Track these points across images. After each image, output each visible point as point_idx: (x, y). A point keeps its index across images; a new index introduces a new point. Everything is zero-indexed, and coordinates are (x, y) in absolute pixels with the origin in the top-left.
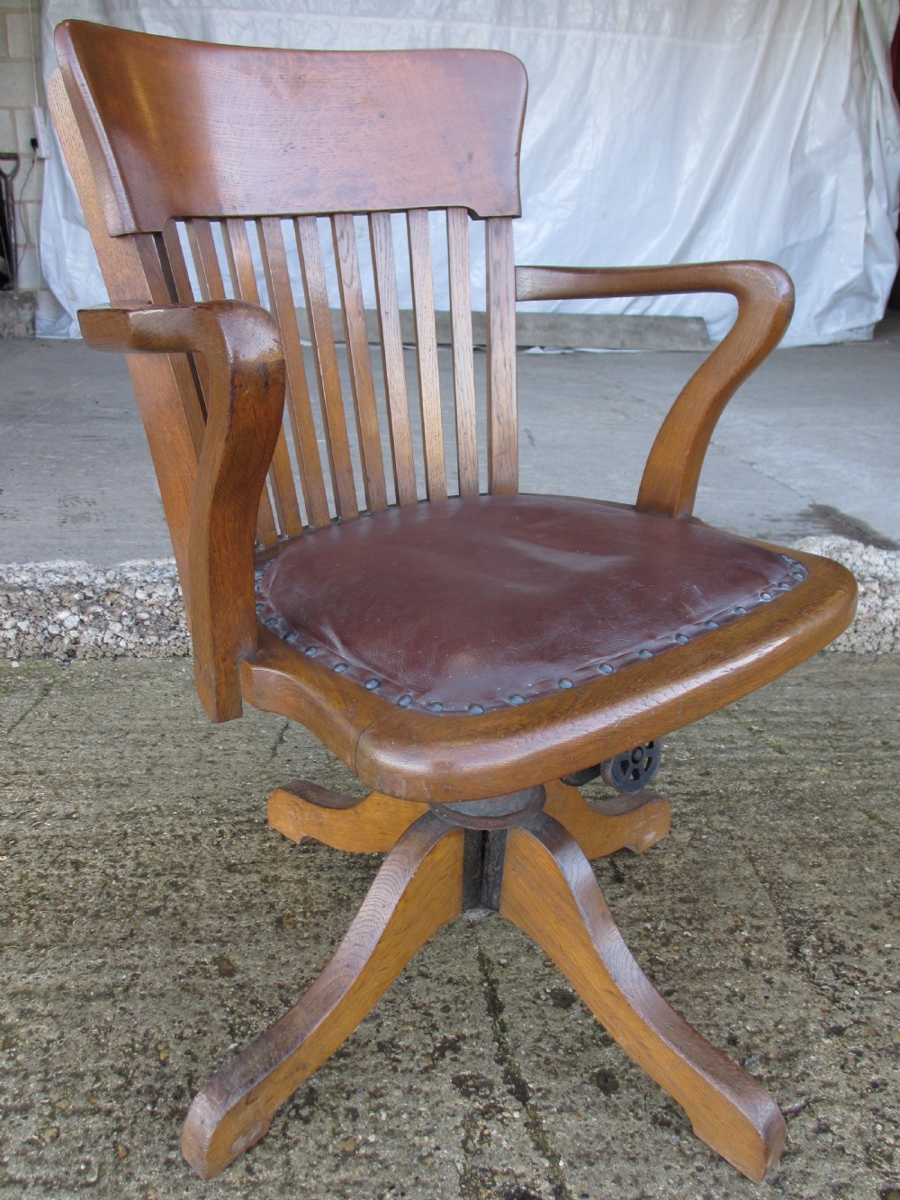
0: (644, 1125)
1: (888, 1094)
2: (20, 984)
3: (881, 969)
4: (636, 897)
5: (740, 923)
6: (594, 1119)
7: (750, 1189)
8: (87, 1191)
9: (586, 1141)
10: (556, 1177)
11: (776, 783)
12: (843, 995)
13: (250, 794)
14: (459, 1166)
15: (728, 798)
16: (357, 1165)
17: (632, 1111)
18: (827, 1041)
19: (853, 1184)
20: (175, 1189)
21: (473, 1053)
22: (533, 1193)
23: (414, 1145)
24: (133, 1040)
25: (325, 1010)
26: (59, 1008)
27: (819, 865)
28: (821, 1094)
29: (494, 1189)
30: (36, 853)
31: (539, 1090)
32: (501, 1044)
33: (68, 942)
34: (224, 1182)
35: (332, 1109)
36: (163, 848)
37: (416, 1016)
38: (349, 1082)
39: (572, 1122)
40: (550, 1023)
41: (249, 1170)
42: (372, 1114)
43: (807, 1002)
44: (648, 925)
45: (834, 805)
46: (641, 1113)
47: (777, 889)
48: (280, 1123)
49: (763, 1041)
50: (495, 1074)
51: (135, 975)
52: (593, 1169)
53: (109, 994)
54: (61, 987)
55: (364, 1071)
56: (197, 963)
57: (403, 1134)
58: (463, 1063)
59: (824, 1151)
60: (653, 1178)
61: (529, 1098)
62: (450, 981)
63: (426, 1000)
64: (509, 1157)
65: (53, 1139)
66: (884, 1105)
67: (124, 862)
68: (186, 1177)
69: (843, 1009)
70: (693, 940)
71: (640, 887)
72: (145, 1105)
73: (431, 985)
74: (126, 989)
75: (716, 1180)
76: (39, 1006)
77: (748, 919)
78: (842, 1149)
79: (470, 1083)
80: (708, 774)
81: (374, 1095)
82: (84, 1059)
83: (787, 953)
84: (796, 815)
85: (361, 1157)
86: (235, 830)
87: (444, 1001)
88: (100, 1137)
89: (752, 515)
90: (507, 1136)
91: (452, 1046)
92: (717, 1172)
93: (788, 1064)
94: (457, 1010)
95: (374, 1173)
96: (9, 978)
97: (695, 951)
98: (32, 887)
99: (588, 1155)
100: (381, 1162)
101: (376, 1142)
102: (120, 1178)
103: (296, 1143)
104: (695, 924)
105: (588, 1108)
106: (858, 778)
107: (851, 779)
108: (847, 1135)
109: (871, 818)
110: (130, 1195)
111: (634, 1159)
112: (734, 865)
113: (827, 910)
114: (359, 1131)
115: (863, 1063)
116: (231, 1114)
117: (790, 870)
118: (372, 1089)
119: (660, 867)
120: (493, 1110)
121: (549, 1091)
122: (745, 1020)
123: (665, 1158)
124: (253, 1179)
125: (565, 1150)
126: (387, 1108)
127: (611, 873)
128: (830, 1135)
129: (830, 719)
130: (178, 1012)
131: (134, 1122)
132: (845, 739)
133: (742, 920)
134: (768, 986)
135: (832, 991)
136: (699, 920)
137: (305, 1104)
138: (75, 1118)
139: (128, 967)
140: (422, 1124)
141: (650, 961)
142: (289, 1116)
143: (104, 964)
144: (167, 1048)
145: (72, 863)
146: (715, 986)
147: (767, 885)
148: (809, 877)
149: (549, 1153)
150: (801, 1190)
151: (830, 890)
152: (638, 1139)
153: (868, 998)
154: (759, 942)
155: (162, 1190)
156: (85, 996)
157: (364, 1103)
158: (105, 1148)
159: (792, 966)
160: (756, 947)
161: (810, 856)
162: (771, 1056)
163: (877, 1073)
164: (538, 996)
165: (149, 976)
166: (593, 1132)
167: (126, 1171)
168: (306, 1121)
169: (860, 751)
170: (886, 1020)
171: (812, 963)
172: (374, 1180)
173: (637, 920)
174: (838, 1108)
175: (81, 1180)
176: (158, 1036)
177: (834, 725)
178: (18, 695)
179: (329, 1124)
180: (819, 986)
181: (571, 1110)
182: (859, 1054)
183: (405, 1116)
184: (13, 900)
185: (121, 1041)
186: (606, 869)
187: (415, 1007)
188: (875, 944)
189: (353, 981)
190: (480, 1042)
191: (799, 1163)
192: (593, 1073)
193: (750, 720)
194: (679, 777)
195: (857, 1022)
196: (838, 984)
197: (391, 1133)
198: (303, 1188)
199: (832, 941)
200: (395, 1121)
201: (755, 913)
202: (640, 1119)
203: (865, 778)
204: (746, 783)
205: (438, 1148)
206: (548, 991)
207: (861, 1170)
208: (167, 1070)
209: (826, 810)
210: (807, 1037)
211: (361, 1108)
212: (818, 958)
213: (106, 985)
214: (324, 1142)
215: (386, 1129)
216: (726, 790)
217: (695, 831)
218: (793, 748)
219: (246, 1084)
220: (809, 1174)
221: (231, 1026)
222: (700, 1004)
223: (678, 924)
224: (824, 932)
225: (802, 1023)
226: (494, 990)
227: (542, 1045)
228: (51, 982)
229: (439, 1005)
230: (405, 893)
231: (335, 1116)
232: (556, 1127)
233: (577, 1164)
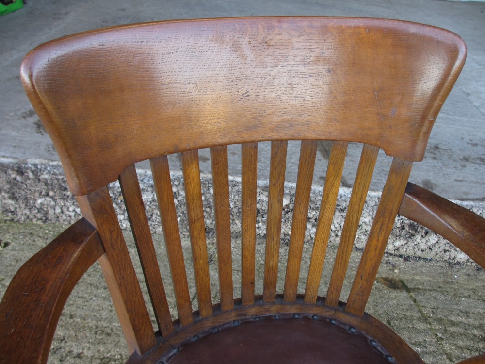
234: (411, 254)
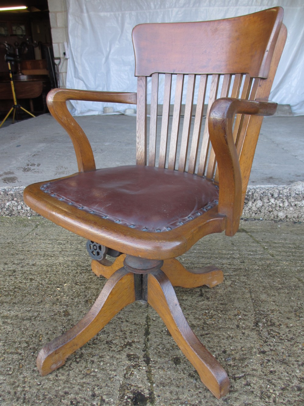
0: (185, 376)
1: (275, 375)
2: (5, 314)
3: (286, 333)
4: (206, 302)
5: (239, 313)
6: (169, 372)
7: (216, 401)
8: (8, 376)
9: (165, 379)
10: (151, 389)
11: (268, 267)
12: (269, 340)
13: (89, 261)
14: (121, 382)
15: (249, 271)
16: (89, 378)
17: (183, 371)
18: (258, 355)
19: (253, 404)
20: (33, 379)
21: (136, 347)
22: (142, 393)
23: (109, 374)
24: (33, 333)
25: (84, 328)
26: (14, 322)
27: (275, 296)
28: (251, 372)
29: (130, 390)
30: (20, 275)
31: (154, 361)
32: (146, 345)
33: (22, 302)
34: (48, 378)
35: (87, 360)
36: (58, 276)
37: (121, 334)
38: (94, 352)
39: (161, 372)
40: (164, 340)
41: (57, 376)
42: (98, 363)
43: (255, 341)
44: (207, 311)
45: (287, 275)
46: (185, 372)
47: (256, 302)
48: (69, 362)
49: (235, 353)
50: (141, 354)
51: (39, 314)
52: (164, 388)
53: (30, 319)
54: (17, 316)
55: (100, 349)
56: (58, 311)
57: (106, 370)
58: (132, 350)
59: (246, 392)
60: (183, 393)
61: (150, 363)
62: (135, 324)
63: (125, 329)
64: (138, 381)
65: (3, 360)
66: (272, 379)
67: (45, 280)
68: (37, 376)
69: (268, 345)
70: (221, 317)
71: (208, 298)
72: (31, 353)
73: (129, 325)
74: (35, 318)
75: (205, 397)
76: (9, 321)
77: (243, 312)
78: (253, 392)
79: (132, 356)
80: (244, 262)
81: (101, 357)
82: (17, 338)
83: (253, 325)
84: (272, 278)
85: (91, 376)
86: (81, 272)
87: (131, 330)
88: (16, 361)
89: (290, 174)
90: (139, 375)
91: (130, 344)
92: (206, 394)
93: (242, 362)
94: (135, 333)
95: (94, 381)
96: (3, 312)
97: (220, 321)
98: (17, 285)
99: (164, 384)
100: (97, 378)
101: (97, 371)
102: (18, 373)
103: (73, 369)
104: (223, 312)
105: (168, 368)
106: (299, 266)
107: (296, 267)
108: (256, 387)
109: (299, 280)
110: (20, 379)
111: (179, 387)
112: (244, 293)
113: (273, 311)
114: (93, 367)
115: (269, 364)
116: (50, 356)
117: (263, 297)
118: (100, 355)
119: (217, 292)
120: (137, 366)
121: (157, 362)
122: (231, 346)
123: (189, 388)
124: (57, 378)
125: (157, 381)
126: (103, 361)
127: (200, 293)
128: (250, 387)
129: (295, 246)
130: (48, 326)
131: (27, 358)
132: (298, 253)
133: (240, 312)
134: (243, 335)
135: (265, 338)
136: (225, 311)
137: (79, 357)
138: (10, 354)
139: (37, 311)
140: (113, 368)
141: (204, 323)
142: (73, 361)
143: (31, 310)
144: (42, 336)
145: (30, 279)
146: (224, 333)
147: (253, 301)
148: (269, 299)
149: (151, 381)
150: (234, 403)
151: (276, 304)
152: (182, 380)
153: (278, 342)
154: (244, 320)
155: (29, 378)
156: (23, 319)
157: (96, 359)
158: (16, 364)
159: (253, 329)
160: (243, 322)
161: (272, 292)
162: (237, 358)
163: (273, 368)
164: (162, 331)
165: (43, 314)
166: (168, 376)
167: (21, 372)
168: (78, 363)
169: (302, 257)
170: (282, 350)
171: (261, 329)
172: (93, 383)
173: (204, 309)
174: (255, 378)
175: (7, 373)
176: (41, 333)
177: (296, 248)
178: (28, 227)
179: (84, 365)
180: (261, 336)
181: (163, 369)
182: (269, 361)
183: (108, 365)
184: (10, 289)
185: (30, 333)
186: (198, 292)
187: (121, 331)
188: (286, 324)
189: (93, 319)
190: (139, 344)
191: (236, 395)
192: (174, 358)
193: (265, 245)
194: (233, 263)
195: (271, 350)
196: (268, 337)
197: (103, 369)
198: (71, 383)
199: (271, 322)
200: (105, 366)
201: (246, 310)
202: (185, 374)
203: (301, 267)
204: (257, 266)
205: (116, 376)
206: (166, 330)
207: (257, 400)
208: (40, 343)
209: (283, 277)
210: (252, 353)
211: (96, 360)
212: (264, 327)
213: (30, 316)
214: (81, 370)
215: (102, 368)
216: (248, 268)
217: (233, 281)
218: (278, 255)
219: (55, 348)
220: (238, 399)
221: (63, 332)
222: (217, 339)
223: (217, 312)
224: (269, 318)
225: (252, 348)
226: (149, 328)
227: (159, 347)
228: (14, 314)
229: (129, 331)
230: (111, 292)
231: (87, 362)
232: (156, 373)
233: (159, 386)
234: (248, 217)
